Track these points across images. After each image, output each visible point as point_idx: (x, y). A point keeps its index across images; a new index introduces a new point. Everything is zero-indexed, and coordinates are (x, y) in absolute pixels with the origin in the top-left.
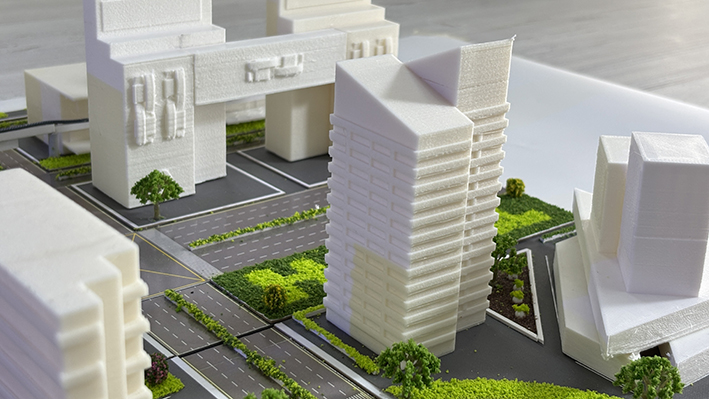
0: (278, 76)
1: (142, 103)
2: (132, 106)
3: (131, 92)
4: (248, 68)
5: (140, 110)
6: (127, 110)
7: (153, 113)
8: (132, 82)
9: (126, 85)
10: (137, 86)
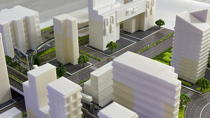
0: (132, 13)
1: (106, 25)
2: (104, 26)
3: (104, 22)
4: (127, 12)
5: (106, 26)
6: (103, 27)
7: (109, 27)
8: (105, 20)
9: (104, 21)
10: (106, 21)
